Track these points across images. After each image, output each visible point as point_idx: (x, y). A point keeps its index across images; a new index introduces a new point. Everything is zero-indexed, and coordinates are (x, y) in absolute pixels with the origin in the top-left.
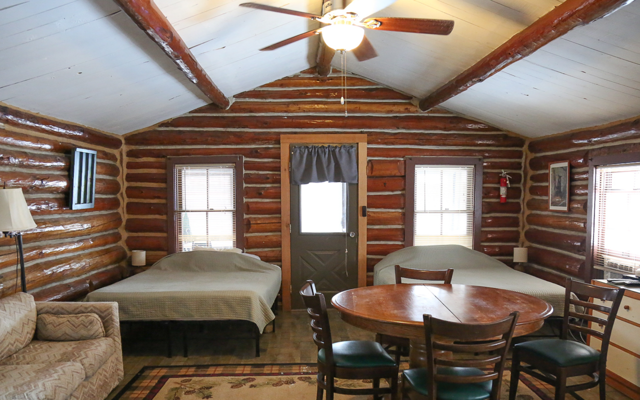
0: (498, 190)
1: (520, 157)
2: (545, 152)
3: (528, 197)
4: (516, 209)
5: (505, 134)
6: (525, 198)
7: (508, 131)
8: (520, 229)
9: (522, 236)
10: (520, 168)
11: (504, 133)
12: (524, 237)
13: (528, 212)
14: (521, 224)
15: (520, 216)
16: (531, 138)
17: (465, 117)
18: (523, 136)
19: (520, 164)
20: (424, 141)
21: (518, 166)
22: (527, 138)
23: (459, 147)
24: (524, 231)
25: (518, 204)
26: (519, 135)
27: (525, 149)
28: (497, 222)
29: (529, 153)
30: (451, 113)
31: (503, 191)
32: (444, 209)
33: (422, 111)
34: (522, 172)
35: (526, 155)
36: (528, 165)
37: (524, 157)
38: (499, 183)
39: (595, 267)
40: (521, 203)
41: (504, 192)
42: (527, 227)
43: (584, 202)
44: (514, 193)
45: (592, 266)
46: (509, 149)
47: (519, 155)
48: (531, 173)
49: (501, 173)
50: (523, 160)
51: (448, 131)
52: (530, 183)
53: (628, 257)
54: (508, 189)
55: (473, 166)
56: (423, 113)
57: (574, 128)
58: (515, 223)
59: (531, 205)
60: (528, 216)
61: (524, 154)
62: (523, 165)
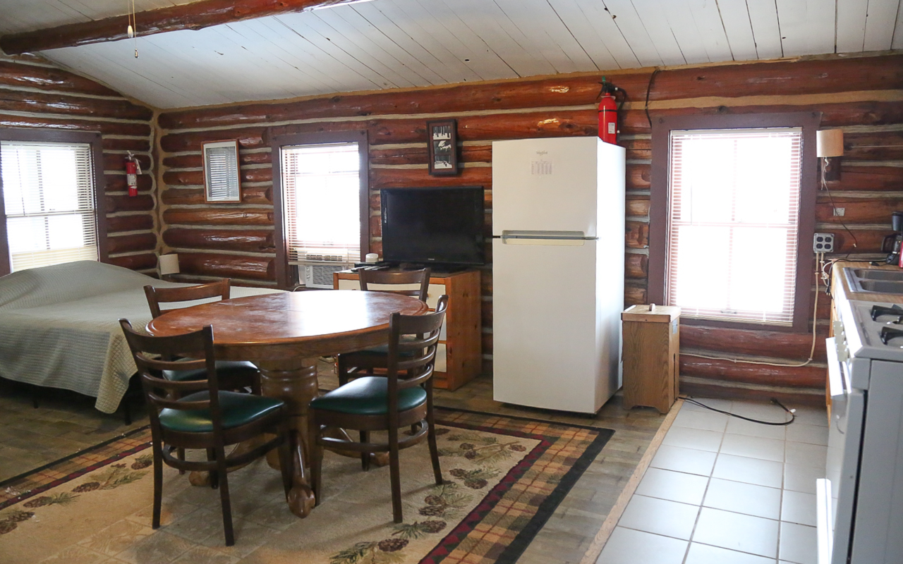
0: (125, 178)
1: (148, 134)
2: (189, 128)
3: (163, 187)
4: (147, 203)
5: (126, 101)
6: (159, 190)
7: (131, 97)
8: (154, 231)
9: (160, 239)
10: (147, 148)
11: (126, 99)
12: (162, 241)
13: (163, 208)
14: (155, 223)
15: (152, 213)
16: (162, 110)
17: (71, 71)
18: (151, 106)
19: (147, 143)
20: (13, 102)
21: (144, 146)
22: (155, 108)
23: (66, 115)
24: (161, 235)
25: (150, 198)
26: (143, 103)
27: (153, 123)
28: (125, 224)
29: (159, 129)
30: (50, 63)
31: (132, 180)
32: (47, 210)
33: (5, 54)
34: (150, 154)
35: (156, 130)
36: (159, 146)
37: (152, 134)
38: (125, 168)
39: (290, 263)
40: (153, 196)
41: (135, 180)
42: (165, 228)
43: (266, 189)
44: (144, 182)
45: (286, 263)
46: (132, 122)
47: (146, 131)
48: (163, 155)
49: (127, 155)
50: (151, 138)
51: (48, 90)
52: (163, 169)
53: (331, 246)
54: (138, 177)
55: (88, 145)
56: (6, 57)
57: (241, 100)
58: (147, 223)
59: (168, 197)
60: (166, 212)
61: (153, 129)
62: (151, 144)
